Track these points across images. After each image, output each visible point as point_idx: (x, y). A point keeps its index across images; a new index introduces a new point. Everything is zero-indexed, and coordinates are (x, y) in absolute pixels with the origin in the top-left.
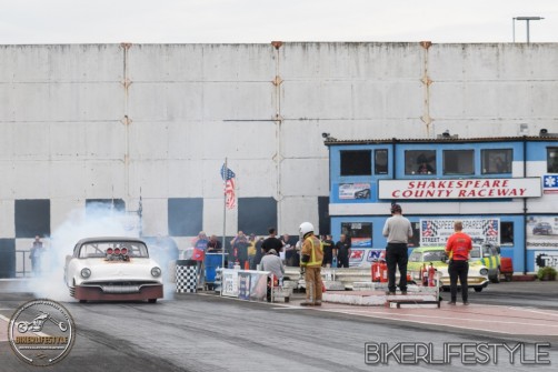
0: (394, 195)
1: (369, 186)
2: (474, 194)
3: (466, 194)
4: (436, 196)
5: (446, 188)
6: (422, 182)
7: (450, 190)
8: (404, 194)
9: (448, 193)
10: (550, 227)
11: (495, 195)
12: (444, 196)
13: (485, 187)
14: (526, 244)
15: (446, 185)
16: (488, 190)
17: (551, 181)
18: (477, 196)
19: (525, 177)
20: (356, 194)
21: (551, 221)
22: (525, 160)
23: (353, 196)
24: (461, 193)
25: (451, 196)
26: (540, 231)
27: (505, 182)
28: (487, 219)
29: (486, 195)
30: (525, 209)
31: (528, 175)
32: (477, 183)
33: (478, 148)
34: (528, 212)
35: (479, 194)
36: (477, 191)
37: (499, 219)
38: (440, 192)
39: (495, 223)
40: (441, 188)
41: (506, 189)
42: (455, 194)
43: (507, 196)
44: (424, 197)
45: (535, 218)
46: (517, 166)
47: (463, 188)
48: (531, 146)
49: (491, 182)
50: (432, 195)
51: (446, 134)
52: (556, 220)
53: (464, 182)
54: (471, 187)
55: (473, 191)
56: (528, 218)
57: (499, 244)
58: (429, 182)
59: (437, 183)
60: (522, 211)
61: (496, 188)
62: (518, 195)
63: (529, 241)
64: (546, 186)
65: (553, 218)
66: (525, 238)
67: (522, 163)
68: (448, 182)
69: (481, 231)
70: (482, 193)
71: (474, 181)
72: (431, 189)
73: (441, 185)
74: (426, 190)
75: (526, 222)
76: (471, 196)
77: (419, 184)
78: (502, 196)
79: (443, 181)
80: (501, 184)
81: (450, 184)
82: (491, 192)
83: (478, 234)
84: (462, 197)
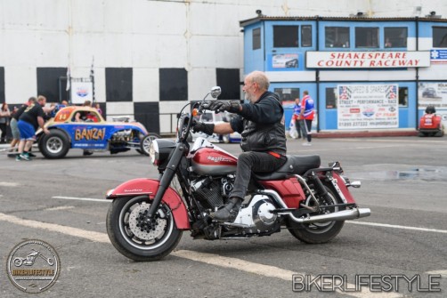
0: (319, 64)
1: (296, 57)
2: (381, 64)
3: (375, 64)
4: (352, 66)
5: (360, 59)
6: (342, 53)
7: (363, 60)
8: (327, 64)
9: (362, 63)
10: (434, 92)
11: (397, 65)
12: (358, 66)
13: (390, 58)
14: (417, 105)
15: (360, 56)
16: (392, 60)
17: (435, 54)
18: (383, 66)
19: (417, 50)
20: (287, 63)
21: (435, 86)
22: (417, 37)
23: (284, 65)
24: (372, 63)
25: (364, 66)
26: (428, 94)
27: (404, 55)
28: (388, 85)
29: (390, 65)
30: (417, 77)
31: (419, 49)
32: (383, 55)
33: (382, 26)
34: (420, 79)
35: (385, 64)
36: (383, 61)
37: (397, 85)
38: (356, 62)
39: (394, 89)
40: (356, 59)
41: (405, 60)
42: (367, 64)
43: (405, 66)
44: (343, 66)
45: (424, 84)
46: (411, 41)
47: (373, 59)
48: (421, 25)
49: (394, 54)
50: (349, 65)
51: (360, 14)
52: (439, 85)
53: (374, 54)
54: (379, 58)
55: (381, 62)
56: (419, 84)
58: (347, 54)
59: (353, 54)
60: (415, 79)
61: (397, 59)
62: (414, 65)
63: (420, 102)
64: (432, 58)
65: (437, 84)
66: (417, 100)
67: (414, 39)
68: (362, 53)
69: (385, 95)
70: (387, 63)
71: (381, 53)
72: (348, 60)
73: (356, 56)
74: (344, 60)
75: (417, 87)
76: (379, 66)
77: (339, 55)
78: (402, 66)
79: (358, 53)
80: (401, 56)
81: (363, 55)
82: (394, 62)
83: (382, 97)
84: (372, 66)
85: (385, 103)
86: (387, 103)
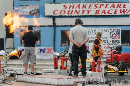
0: (54, 13)
1: (38, 7)
2: (105, 13)
3: (100, 12)
4: (80, 14)
5: (87, 9)
6: (72, 5)
7: (89, 10)
8: (60, 13)
9: (88, 12)
11: (118, 13)
12: (86, 14)
13: (112, 8)
15: (87, 7)
16: (114, 9)
18: (107, 14)
20: (30, 12)
23: (28, 13)
24: (97, 12)
27: (124, 5)
28: (113, 28)
29: (112, 13)
32: (107, 5)
35: (108, 12)
36: (107, 10)
37: (120, 29)
38: (84, 11)
39: (118, 32)
40: (84, 9)
41: (125, 9)
42: (93, 13)
43: (126, 14)
44: (73, 14)
47: (98, 9)
49: (116, 5)
50: (78, 13)
53: (99, 5)
54: (103, 8)
55: (104, 11)
57: (120, 44)
58: (76, 5)
59: (81, 5)
61: (119, 9)
68: (89, 4)
69: (109, 36)
70: (110, 12)
71: (105, 4)
72: (78, 9)
73: (84, 6)
74: (74, 10)
76: (103, 14)
77: (70, 6)
78: (123, 14)
79: (85, 4)
80: (122, 6)
81: (90, 6)
82: (116, 11)
83: (108, 37)
84: (97, 14)
85: (109, 43)
86: (111, 43)
